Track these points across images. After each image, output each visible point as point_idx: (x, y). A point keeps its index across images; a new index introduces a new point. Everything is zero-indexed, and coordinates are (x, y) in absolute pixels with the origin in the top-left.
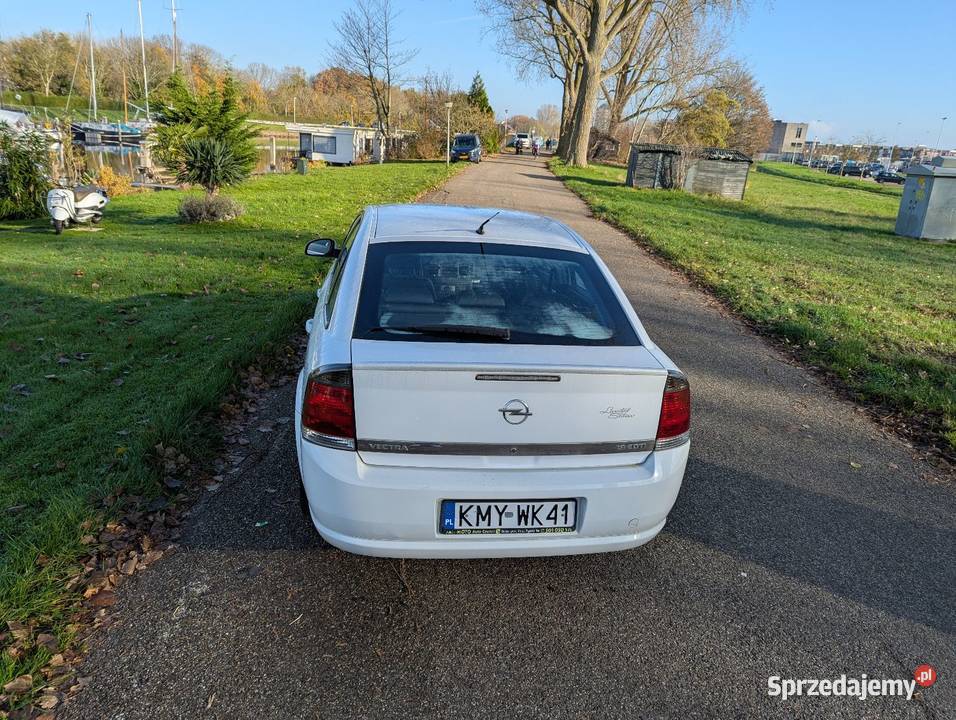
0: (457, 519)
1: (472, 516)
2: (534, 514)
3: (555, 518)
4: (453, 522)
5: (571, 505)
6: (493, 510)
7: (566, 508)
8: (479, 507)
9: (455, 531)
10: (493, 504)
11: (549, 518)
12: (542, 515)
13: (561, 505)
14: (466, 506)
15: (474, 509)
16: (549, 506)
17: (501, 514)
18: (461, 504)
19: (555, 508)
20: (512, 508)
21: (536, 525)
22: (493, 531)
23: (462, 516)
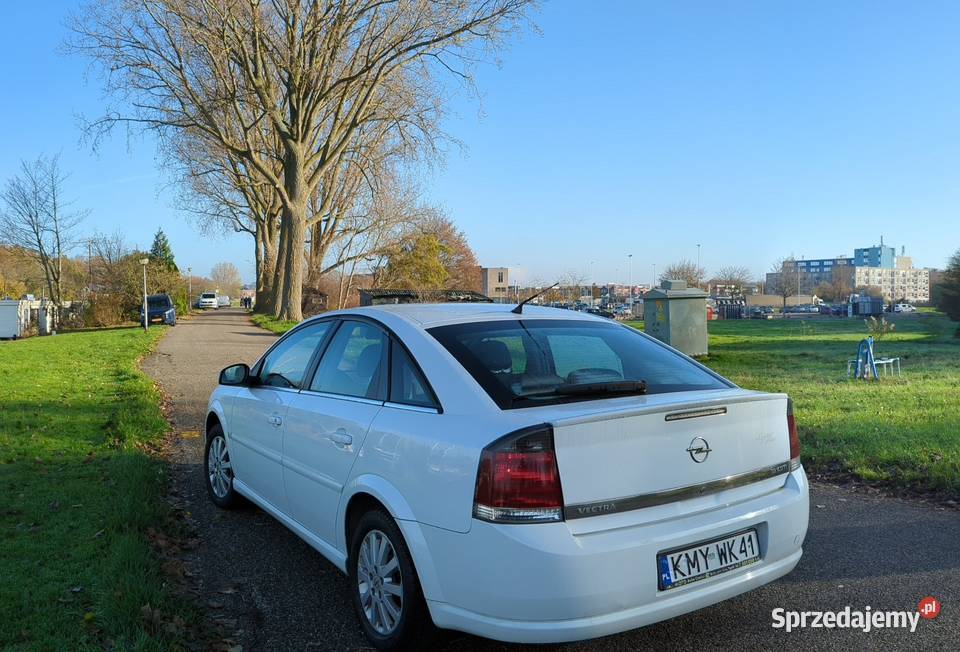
0: (672, 572)
1: (683, 565)
2: (730, 550)
3: (745, 551)
4: (669, 575)
5: (753, 534)
6: (699, 554)
7: (750, 539)
8: (686, 555)
9: (673, 585)
10: (697, 549)
11: (741, 552)
12: (736, 550)
13: (746, 536)
14: (676, 556)
15: (683, 558)
16: (738, 539)
17: (705, 557)
18: (672, 555)
19: (743, 541)
20: (712, 548)
21: (734, 561)
22: (703, 576)
23: (676, 568)
